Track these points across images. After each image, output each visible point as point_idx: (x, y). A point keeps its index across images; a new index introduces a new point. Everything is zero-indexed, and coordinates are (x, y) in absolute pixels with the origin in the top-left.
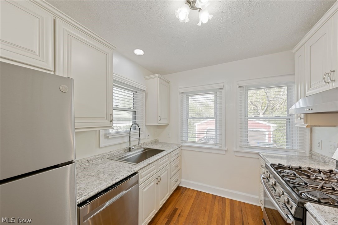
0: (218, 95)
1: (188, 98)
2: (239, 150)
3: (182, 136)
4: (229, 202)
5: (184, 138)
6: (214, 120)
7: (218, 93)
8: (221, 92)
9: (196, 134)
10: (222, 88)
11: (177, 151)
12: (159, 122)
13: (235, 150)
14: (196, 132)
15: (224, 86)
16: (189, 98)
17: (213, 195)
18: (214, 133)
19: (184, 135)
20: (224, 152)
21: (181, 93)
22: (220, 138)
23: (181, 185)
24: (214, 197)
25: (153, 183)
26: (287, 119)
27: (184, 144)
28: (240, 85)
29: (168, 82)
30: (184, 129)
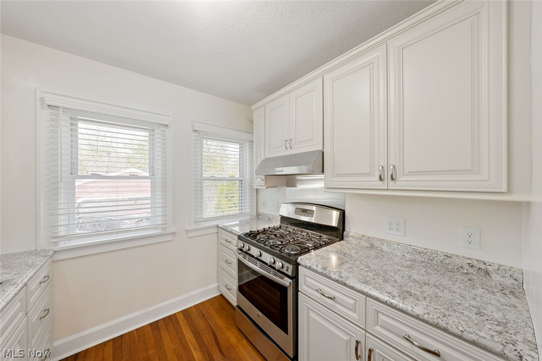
0: (157, 136)
2: (193, 226)
4: (182, 316)
5: (61, 229)
6: (150, 181)
7: (157, 131)
8: (165, 131)
10: (168, 126)
13: (188, 228)
15: (170, 122)
16: (76, 125)
17: (150, 324)
18: (149, 206)
19: (62, 220)
20: (170, 238)
24: (155, 326)
26: (240, 180)
28: (196, 129)
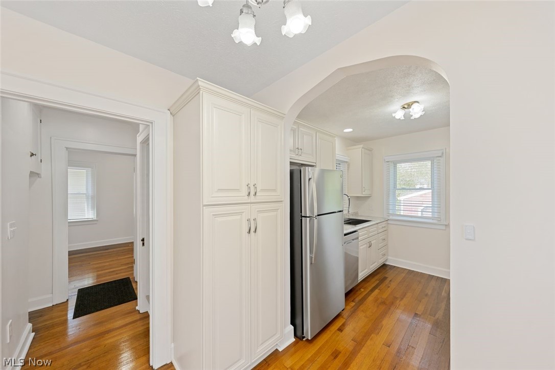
0: (435, 164)
1: (395, 167)
3: (388, 209)
5: (391, 211)
6: (431, 191)
7: (435, 161)
8: (439, 160)
9: (402, 207)
10: (441, 156)
11: (384, 224)
12: (364, 193)
14: (402, 204)
15: (443, 153)
18: (431, 205)
19: (391, 207)
21: (387, 162)
22: (439, 211)
23: (387, 263)
25: (365, 246)
27: (391, 217)
29: (370, 150)
30: (391, 201)
